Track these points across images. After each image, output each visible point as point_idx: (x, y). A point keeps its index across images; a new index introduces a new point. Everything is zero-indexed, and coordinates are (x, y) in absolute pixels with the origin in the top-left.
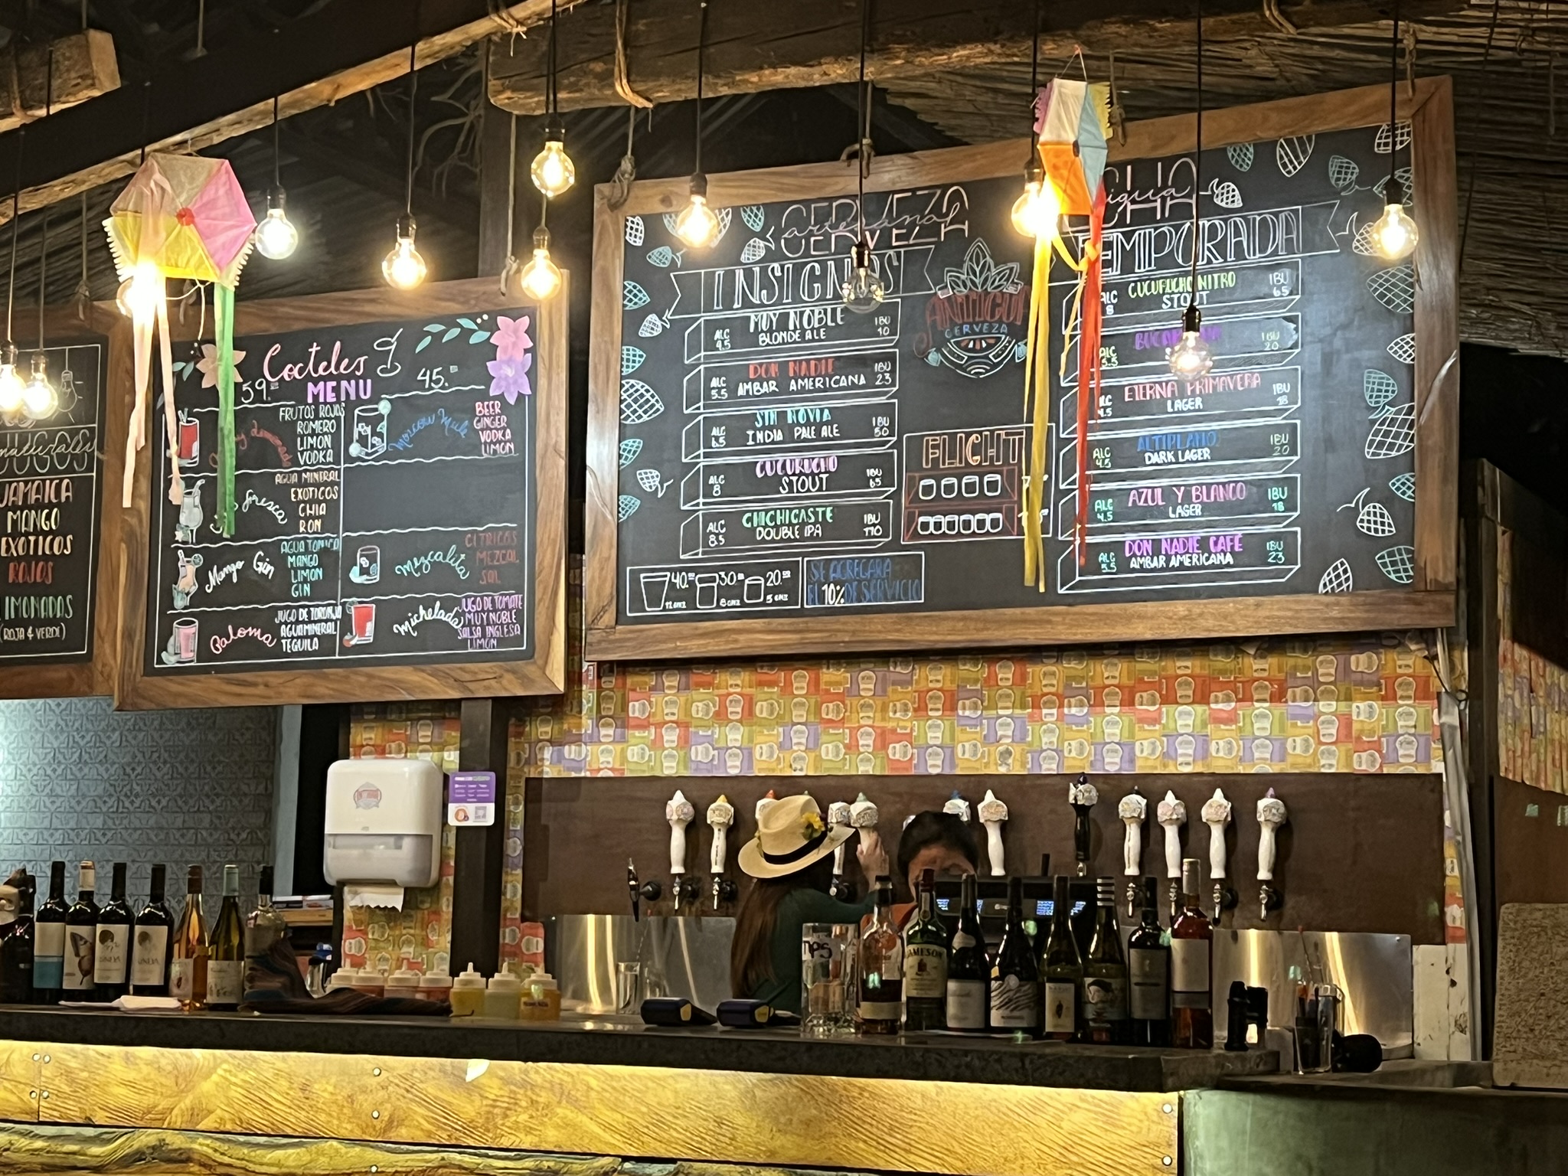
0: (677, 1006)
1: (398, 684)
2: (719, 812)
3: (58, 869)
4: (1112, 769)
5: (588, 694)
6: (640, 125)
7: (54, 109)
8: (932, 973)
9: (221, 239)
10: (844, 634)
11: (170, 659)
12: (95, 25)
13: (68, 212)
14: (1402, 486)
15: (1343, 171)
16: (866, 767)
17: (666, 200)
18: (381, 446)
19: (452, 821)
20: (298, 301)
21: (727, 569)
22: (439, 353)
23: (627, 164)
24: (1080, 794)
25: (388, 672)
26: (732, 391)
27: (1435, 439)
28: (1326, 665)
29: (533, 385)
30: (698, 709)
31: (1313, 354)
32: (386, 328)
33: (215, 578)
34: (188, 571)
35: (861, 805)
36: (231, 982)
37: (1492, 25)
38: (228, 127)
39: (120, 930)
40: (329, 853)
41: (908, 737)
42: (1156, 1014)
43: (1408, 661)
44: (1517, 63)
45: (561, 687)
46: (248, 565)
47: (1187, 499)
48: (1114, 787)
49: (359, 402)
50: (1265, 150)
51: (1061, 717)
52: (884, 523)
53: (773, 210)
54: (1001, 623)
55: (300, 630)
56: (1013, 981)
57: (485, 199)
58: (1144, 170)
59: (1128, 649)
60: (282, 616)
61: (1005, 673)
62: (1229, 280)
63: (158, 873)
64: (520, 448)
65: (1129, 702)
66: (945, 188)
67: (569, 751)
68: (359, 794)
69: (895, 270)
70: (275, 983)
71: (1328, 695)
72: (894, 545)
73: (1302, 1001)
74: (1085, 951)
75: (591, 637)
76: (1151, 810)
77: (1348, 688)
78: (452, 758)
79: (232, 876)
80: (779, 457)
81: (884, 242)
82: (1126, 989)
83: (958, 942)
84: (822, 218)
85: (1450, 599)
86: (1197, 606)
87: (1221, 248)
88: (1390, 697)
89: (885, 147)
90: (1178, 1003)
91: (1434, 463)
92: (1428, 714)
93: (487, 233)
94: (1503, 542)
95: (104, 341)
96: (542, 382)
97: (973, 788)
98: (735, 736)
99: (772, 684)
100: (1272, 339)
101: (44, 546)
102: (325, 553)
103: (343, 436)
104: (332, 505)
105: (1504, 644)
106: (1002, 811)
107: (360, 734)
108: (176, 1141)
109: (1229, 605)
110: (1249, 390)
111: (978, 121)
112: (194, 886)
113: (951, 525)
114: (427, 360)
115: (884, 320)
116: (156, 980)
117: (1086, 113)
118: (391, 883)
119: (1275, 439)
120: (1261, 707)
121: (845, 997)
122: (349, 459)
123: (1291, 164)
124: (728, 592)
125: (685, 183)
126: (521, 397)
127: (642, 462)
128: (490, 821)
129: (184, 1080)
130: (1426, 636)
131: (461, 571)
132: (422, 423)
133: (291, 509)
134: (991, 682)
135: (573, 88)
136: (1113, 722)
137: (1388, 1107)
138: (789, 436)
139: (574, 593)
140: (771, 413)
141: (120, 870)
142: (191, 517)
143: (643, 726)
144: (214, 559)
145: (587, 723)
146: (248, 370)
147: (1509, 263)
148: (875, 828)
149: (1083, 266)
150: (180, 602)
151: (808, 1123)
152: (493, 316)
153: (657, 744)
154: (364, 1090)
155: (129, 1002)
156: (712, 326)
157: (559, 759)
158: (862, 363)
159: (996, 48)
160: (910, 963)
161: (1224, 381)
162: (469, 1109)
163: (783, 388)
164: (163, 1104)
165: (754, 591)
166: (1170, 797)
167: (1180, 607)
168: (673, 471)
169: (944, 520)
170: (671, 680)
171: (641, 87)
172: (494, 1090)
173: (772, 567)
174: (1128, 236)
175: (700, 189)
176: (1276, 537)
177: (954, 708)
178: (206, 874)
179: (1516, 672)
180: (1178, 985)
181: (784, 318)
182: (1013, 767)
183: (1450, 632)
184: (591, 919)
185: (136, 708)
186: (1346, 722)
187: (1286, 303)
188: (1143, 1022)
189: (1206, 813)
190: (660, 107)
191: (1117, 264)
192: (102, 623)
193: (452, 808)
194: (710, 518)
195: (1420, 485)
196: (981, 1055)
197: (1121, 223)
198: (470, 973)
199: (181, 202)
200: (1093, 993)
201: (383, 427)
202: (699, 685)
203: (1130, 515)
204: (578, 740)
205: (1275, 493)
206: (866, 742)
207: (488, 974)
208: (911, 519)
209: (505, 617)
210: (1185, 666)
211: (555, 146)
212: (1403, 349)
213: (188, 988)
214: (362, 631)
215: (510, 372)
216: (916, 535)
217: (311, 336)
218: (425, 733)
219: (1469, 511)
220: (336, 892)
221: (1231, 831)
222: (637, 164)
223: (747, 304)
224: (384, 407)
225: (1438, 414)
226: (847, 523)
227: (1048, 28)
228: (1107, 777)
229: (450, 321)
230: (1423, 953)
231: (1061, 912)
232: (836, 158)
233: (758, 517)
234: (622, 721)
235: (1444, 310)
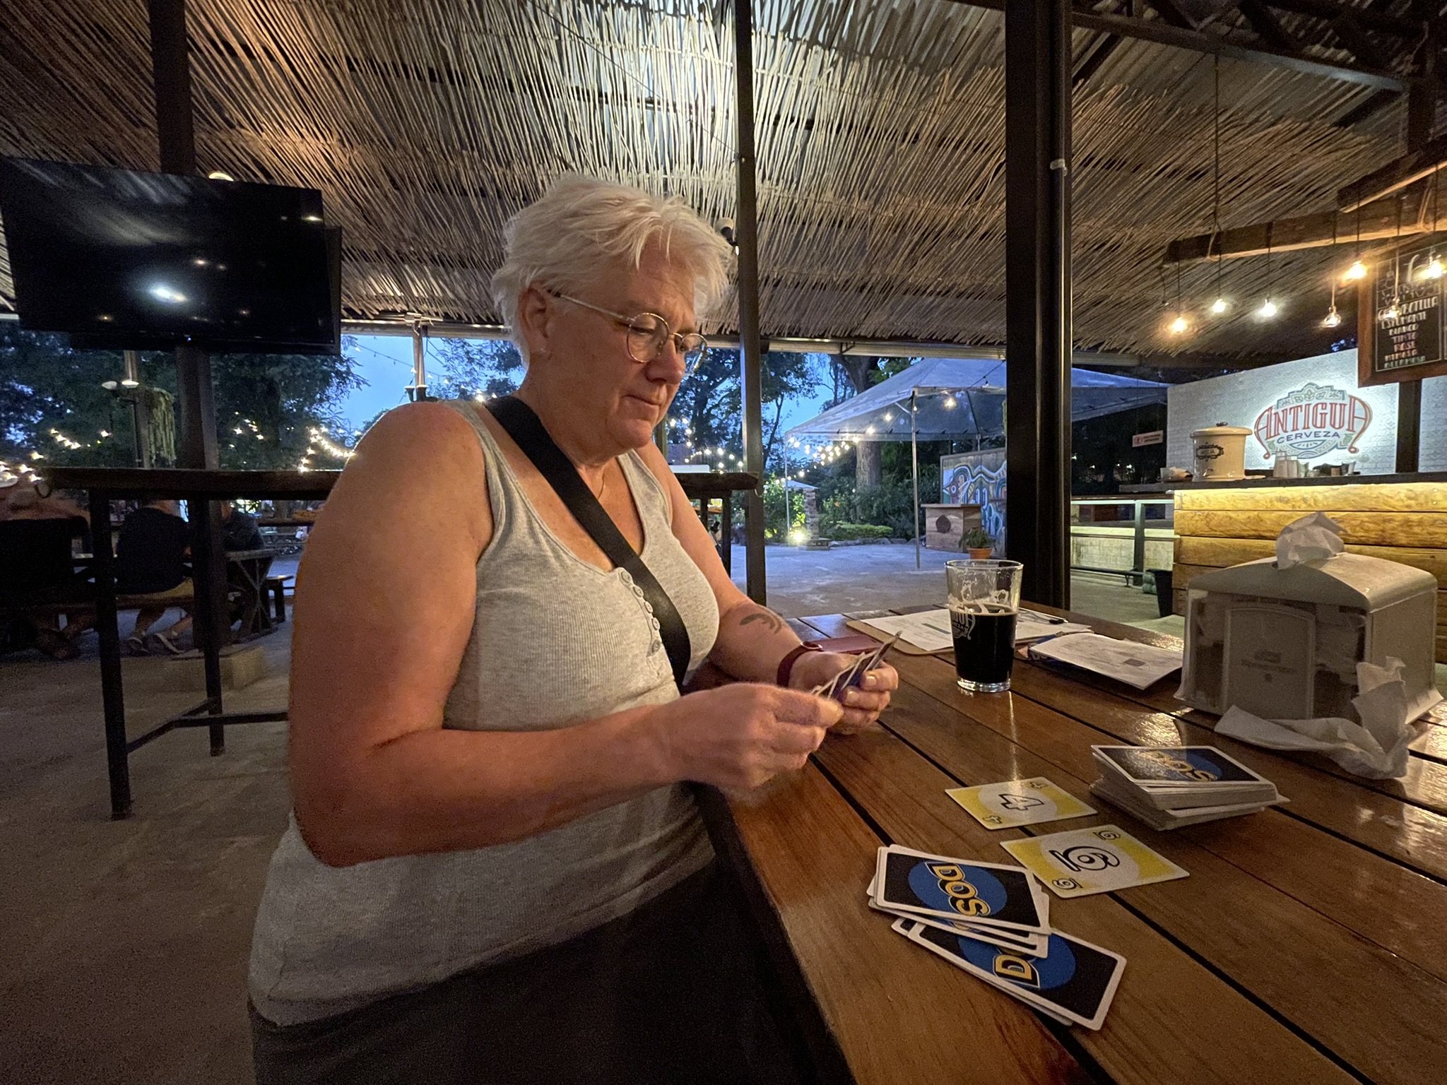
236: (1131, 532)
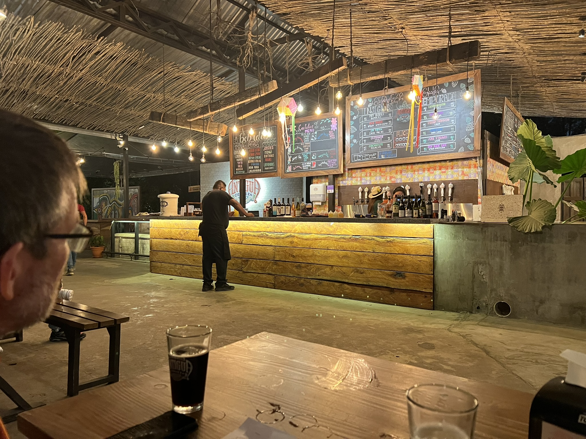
0: (360, 215)
1: (320, 173)
2: (366, 190)
3: (275, 199)
4: (426, 181)
5: (347, 173)
6: (352, 88)
7: (269, 92)
8: (397, 209)
9: (293, 109)
10: (384, 163)
11: (288, 171)
12: (273, 79)
13: (271, 107)
14: (472, 135)
15: (463, 86)
16: (388, 182)
17: (356, 98)
18: (316, 139)
19: (328, 192)
20: (303, 118)
21: (367, 154)
22: (324, 124)
23: (350, 93)
24: (422, 185)
25: (318, 171)
26: (367, 127)
27: (477, 127)
28: (460, 163)
29: (337, 128)
30: (363, 175)
31: (458, 115)
32: (316, 121)
33: (293, 159)
34: (290, 158)
35: (387, 187)
36: (299, 214)
37: (488, 60)
38: (293, 93)
39: (284, 207)
40: (311, 197)
41: (395, 177)
42: (430, 214)
43: (473, 161)
44: (492, 66)
45: (343, 173)
46: (298, 157)
47: (438, 139)
48: (426, 183)
49: (312, 132)
50: (450, 83)
51: (418, 173)
52: (391, 145)
53: (373, 98)
54: (408, 159)
55: (305, 166)
56: (409, 210)
57: (330, 101)
58: (431, 88)
59: (428, 162)
60: (303, 164)
61: (410, 167)
62: (444, 104)
63: (288, 199)
64: (336, 137)
65: (429, 170)
66: (399, 93)
67: (344, 182)
68: (314, 189)
69: (392, 106)
70: (305, 213)
71: (460, 168)
72: (392, 149)
73: (453, 212)
74: (419, 205)
75: (346, 165)
76: (432, 187)
77: (463, 166)
78: (327, 183)
79: (298, 200)
80: (374, 136)
81: (390, 102)
82: (426, 211)
83: (401, 205)
84: (380, 99)
85: (480, 152)
86: (439, 155)
87: (443, 99)
88: (470, 168)
89: (390, 87)
90: (433, 212)
91: (477, 131)
92: (476, 170)
93: (330, 106)
94: (488, 143)
95: (276, 126)
96: (339, 127)
97: (405, 184)
98: (368, 178)
99: (374, 170)
100: (451, 113)
101: (270, 156)
102: (308, 155)
103: (310, 137)
104: (309, 148)
105: (488, 159)
106: (409, 188)
107: (314, 181)
108: (293, 234)
109: (445, 155)
110: (447, 121)
111: (405, 82)
112: (293, 201)
113: (401, 145)
114: (322, 125)
115: (390, 114)
116: (289, 214)
117: (419, 80)
118: (320, 201)
119: (452, 129)
120: (449, 170)
121: (384, 213)
122: (311, 141)
123: (454, 85)
124: (367, 157)
125: (359, 95)
126: (336, 130)
127: (354, 138)
128: (333, 192)
129: (293, 226)
130: (476, 158)
131: (328, 156)
132: (321, 135)
133: (303, 149)
134: (407, 168)
135: (342, 83)
136: (426, 174)
137: (465, 225)
138: (376, 133)
139: (344, 159)
140: (373, 130)
141: (283, 199)
142: (290, 151)
143: (355, 178)
144: (293, 156)
145: (347, 178)
146: (296, 129)
147: (493, 98)
148: (390, 191)
149: (419, 104)
150: (289, 163)
151: (379, 230)
152: (331, 118)
153: (357, 180)
154: (317, 227)
155: (285, 216)
156: (364, 117)
157: (343, 183)
158: (387, 121)
159: (405, 71)
160: (394, 208)
161: (443, 120)
162: (331, 229)
163: (375, 126)
164: (291, 229)
165: (371, 157)
166: (435, 184)
167: (437, 156)
168: (359, 139)
169: (400, 144)
170: (359, 171)
171: (352, 82)
172: (335, 227)
173: (373, 153)
174: (428, 98)
175: (361, 96)
176: (452, 144)
177: (401, 173)
178: (295, 199)
179: (490, 163)
180: (433, 210)
181: (375, 115)
182: (411, 181)
183: (479, 157)
184: (348, 205)
185: (283, 178)
186: (463, 172)
187: (453, 107)
188: (428, 215)
189: (441, 187)
190: (355, 84)
191: (427, 103)
192: (278, 166)
193: (328, 190)
194: (364, 146)
195: (475, 134)
196: (404, 220)
197: (427, 96)
198: (331, 212)
199: (287, 104)
200: (421, 211)
201: (316, 136)
202: (363, 171)
203: (428, 142)
204: (345, 180)
205: (452, 137)
206: (388, 178)
207: (333, 212)
208: (395, 144)
209: (334, 163)
210: (438, 164)
211: (339, 92)
212: (472, 113)
213: (293, 214)
214: (314, 166)
215: (334, 126)
216: (395, 147)
217: (305, 123)
218: (323, 180)
219: (483, 138)
220: (312, 203)
221: (445, 189)
222: (352, 93)
223: (369, 113)
224: (316, 133)
225: (478, 123)
226: (385, 146)
227: (413, 67)
228: (425, 182)
229: (325, 119)
230: (474, 206)
231: (416, 200)
232: (382, 90)
233: (371, 145)
234: (352, 177)
235: (479, 107)
236: (133, 235)
